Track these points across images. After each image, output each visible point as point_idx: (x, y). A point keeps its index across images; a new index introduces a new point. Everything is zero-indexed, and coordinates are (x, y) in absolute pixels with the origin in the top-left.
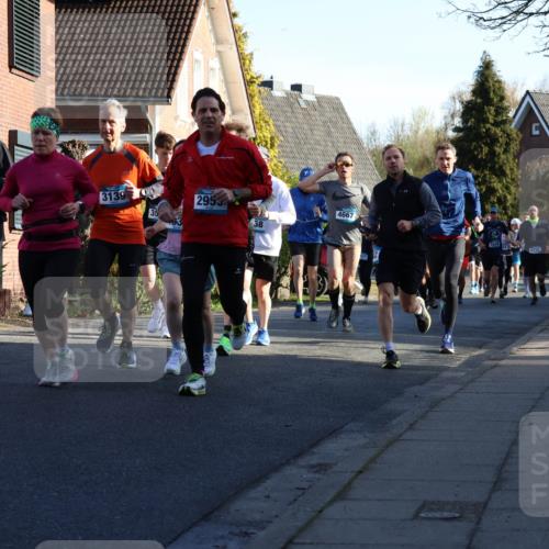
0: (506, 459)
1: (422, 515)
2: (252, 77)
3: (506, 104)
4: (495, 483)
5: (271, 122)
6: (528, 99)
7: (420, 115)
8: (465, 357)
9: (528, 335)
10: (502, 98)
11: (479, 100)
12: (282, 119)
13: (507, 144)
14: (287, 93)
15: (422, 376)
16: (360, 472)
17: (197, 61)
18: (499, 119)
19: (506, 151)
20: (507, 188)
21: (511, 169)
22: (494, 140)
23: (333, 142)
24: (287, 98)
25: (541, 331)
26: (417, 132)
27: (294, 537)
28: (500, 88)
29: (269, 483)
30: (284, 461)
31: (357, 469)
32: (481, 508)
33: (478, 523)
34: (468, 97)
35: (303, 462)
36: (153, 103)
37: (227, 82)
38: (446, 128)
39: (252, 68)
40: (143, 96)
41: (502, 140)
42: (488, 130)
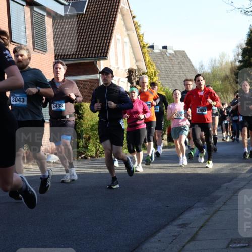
1: (231, 246)
2: (144, 45)
5: (154, 64)
7: (223, 56)
8: (249, 168)
11: (249, 48)
12: (159, 62)
14: (161, 51)
16: (201, 227)
17: (118, 39)
23: (183, 72)
24: (161, 53)
26: (222, 64)
29: (160, 234)
30: (167, 223)
31: (200, 225)
34: (244, 46)
35: (175, 223)
36: (100, 60)
37: (132, 48)
38: (235, 61)
39: (144, 40)
40: (95, 57)
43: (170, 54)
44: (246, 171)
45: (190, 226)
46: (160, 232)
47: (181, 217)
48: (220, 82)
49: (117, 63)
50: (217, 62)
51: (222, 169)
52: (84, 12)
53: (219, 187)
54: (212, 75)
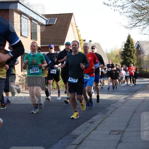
0: (130, 120)
1: (111, 133)
2: (81, 39)
4: (127, 126)
6: (138, 42)
9: (137, 92)
10: (133, 43)
11: (128, 43)
13: (134, 52)
14: (88, 42)
17: (69, 36)
18: (132, 47)
19: (134, 53)
20: (134, 61)
21: (135, 57)
22: (131, 51)
25: (140, 91)
26: (115, 49)
27: (84, 139)
29: (81, 126)
30: (84, 121)
31: (99, 123)
32: (123, 131)
33: (122, 135)
34: (126, 42)
36: (61, 45)
38: (121, 49)
39: (81, 37)
40: (59, 44)
41: (133, 51)
42: (130, 49)
43: (92, 44)
44: (122, 99)
45: (94, 123)
47: (91, 119)
48: (114, 58)
50: (113, 49)
51: (112, 97)
52: (55, 23)
53: (109, 106)
54: (111, 54)
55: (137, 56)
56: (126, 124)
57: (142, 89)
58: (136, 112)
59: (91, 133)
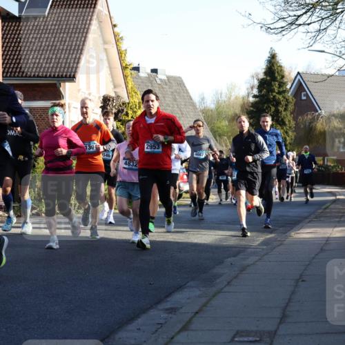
0: (287, 304)
1: (236, 339)
2: (126, 65)
3: (285, 80)
4: (281, 319)
6: (299, 77)
7: (232, 88)
8: (261, 239)
9: (301, 224)
10: (283, 77)
11: (268, 78)
13: (286, 105)
14: (148, 75)
15: (236, 251)
16: (197, 313)
18: (281, 89)
19: (285, 110)
20: (286, 132)
21: (289, 121)
22: (278, 103)
23: (178, 105)
24: (149, 77)
25: (310, 222)
26: (230, 98)
28: (281, 70)
29: (140, 321)
30: (149, 306)
31: (195, 311)
32: (273, 334)
34: (262, 76)
35: (161, 307)
36: (64, 81)
37: (111, 68)
38: (248, 96)
39: (126, 59)
40: (58, 77)
41: (283, 103)
42: (274, 96)
43: (161, 80)
44: (258, 243)
45: (181, 311)
46: (139, 317)
47: (168, 299)
48: (227, 123)
49: (89, 88)
50: (223, 95)
52: (46, 14)
53: (221, 262)
54: (215, 113)
55: (295, 119)
56: (278, 314)
57: (313, 216)
58: (303, 281)
59: (175, 339)
